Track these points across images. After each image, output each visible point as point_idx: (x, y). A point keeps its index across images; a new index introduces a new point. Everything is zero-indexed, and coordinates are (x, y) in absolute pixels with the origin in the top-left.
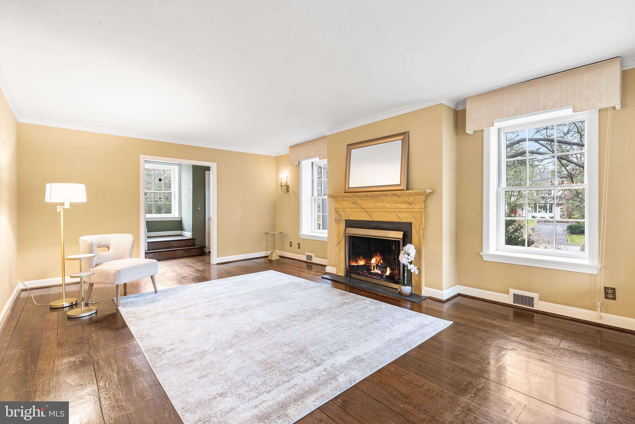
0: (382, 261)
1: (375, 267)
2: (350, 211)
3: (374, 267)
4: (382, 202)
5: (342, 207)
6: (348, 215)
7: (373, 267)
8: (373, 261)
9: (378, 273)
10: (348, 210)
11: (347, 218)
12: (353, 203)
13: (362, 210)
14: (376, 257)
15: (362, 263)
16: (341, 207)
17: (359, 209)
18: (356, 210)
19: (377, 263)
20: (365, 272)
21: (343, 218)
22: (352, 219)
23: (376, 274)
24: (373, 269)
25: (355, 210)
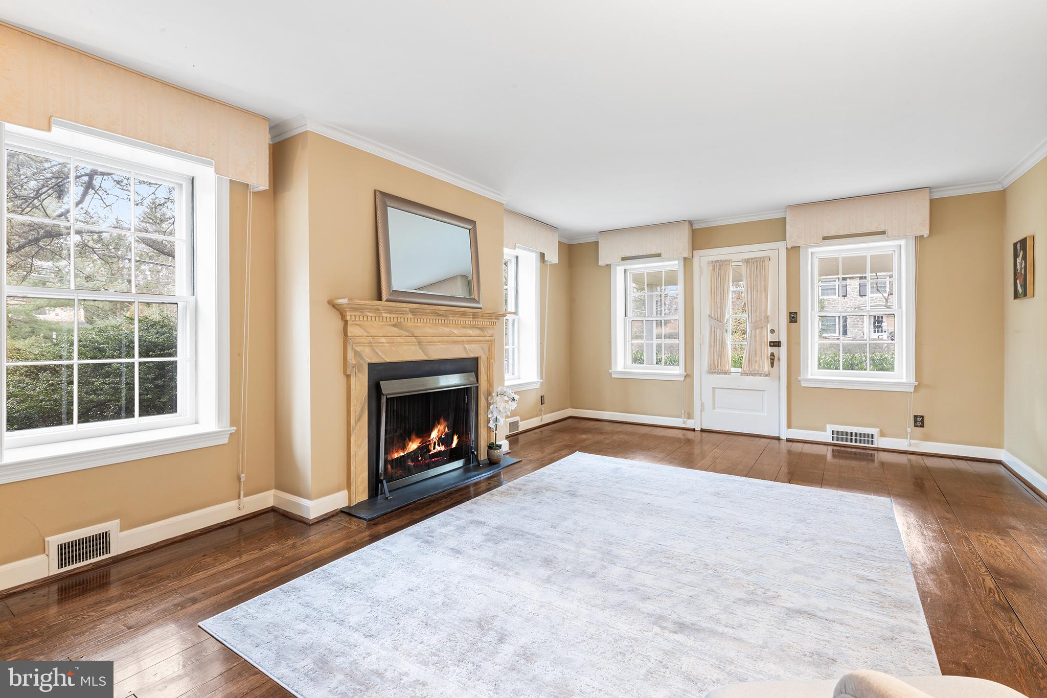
0: (447, 429)
1: (437, 444)
2: (387, 343)
3: (435, 443)
4: (446, 325)
5: (368, 333)
6: (380, 353)
7: (433, 445)
8: (434, 435)
9: (440, 451)
10: (383, 340)
11: (376, 360)
12: (394, 326)
13: (413, 339)
14: (439, 426)
15: (413, 446)
16: (366, 334)
17: (409, 339)
18: (402, 341)
19: (439, 436)
20: (420, 459)
21: (365, 361)
22: (388, 360)
23: (439, 453)
24: (432, 449)
25: (399, 339)
